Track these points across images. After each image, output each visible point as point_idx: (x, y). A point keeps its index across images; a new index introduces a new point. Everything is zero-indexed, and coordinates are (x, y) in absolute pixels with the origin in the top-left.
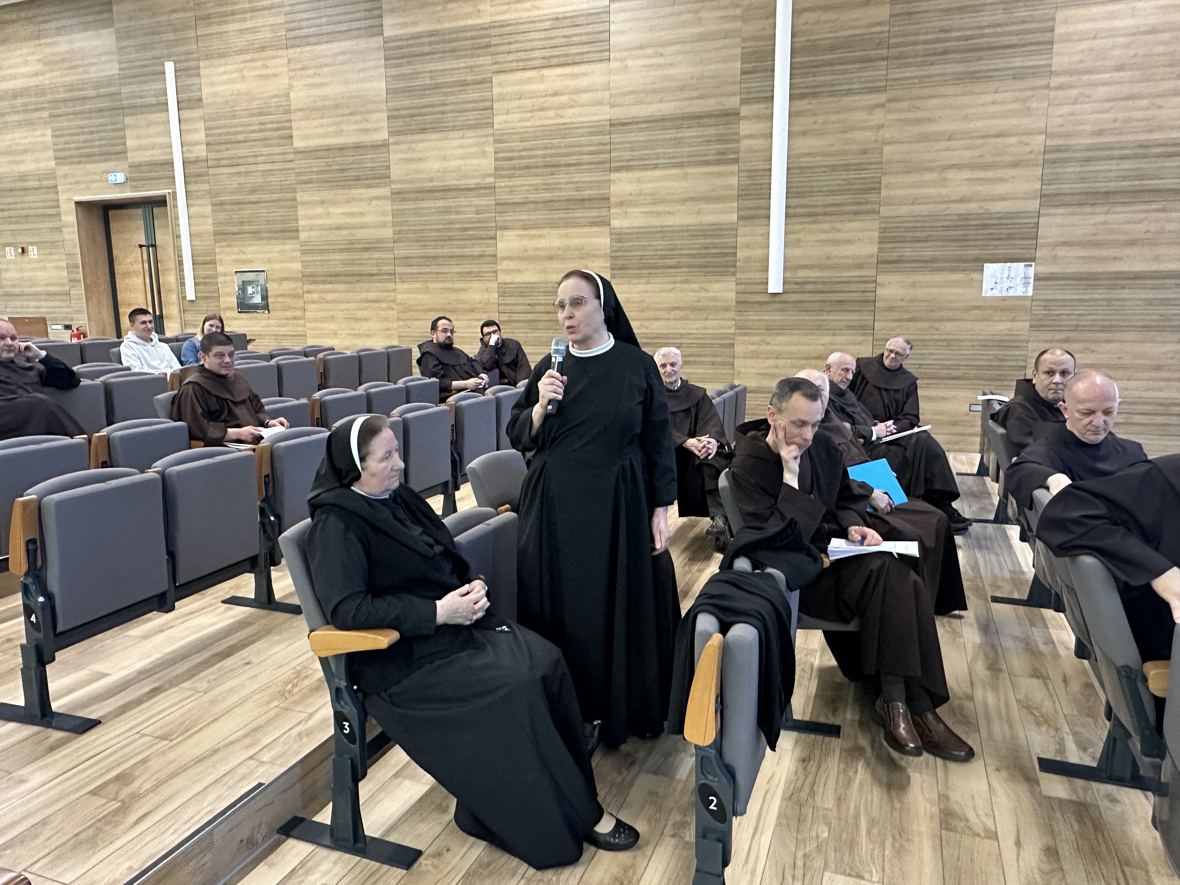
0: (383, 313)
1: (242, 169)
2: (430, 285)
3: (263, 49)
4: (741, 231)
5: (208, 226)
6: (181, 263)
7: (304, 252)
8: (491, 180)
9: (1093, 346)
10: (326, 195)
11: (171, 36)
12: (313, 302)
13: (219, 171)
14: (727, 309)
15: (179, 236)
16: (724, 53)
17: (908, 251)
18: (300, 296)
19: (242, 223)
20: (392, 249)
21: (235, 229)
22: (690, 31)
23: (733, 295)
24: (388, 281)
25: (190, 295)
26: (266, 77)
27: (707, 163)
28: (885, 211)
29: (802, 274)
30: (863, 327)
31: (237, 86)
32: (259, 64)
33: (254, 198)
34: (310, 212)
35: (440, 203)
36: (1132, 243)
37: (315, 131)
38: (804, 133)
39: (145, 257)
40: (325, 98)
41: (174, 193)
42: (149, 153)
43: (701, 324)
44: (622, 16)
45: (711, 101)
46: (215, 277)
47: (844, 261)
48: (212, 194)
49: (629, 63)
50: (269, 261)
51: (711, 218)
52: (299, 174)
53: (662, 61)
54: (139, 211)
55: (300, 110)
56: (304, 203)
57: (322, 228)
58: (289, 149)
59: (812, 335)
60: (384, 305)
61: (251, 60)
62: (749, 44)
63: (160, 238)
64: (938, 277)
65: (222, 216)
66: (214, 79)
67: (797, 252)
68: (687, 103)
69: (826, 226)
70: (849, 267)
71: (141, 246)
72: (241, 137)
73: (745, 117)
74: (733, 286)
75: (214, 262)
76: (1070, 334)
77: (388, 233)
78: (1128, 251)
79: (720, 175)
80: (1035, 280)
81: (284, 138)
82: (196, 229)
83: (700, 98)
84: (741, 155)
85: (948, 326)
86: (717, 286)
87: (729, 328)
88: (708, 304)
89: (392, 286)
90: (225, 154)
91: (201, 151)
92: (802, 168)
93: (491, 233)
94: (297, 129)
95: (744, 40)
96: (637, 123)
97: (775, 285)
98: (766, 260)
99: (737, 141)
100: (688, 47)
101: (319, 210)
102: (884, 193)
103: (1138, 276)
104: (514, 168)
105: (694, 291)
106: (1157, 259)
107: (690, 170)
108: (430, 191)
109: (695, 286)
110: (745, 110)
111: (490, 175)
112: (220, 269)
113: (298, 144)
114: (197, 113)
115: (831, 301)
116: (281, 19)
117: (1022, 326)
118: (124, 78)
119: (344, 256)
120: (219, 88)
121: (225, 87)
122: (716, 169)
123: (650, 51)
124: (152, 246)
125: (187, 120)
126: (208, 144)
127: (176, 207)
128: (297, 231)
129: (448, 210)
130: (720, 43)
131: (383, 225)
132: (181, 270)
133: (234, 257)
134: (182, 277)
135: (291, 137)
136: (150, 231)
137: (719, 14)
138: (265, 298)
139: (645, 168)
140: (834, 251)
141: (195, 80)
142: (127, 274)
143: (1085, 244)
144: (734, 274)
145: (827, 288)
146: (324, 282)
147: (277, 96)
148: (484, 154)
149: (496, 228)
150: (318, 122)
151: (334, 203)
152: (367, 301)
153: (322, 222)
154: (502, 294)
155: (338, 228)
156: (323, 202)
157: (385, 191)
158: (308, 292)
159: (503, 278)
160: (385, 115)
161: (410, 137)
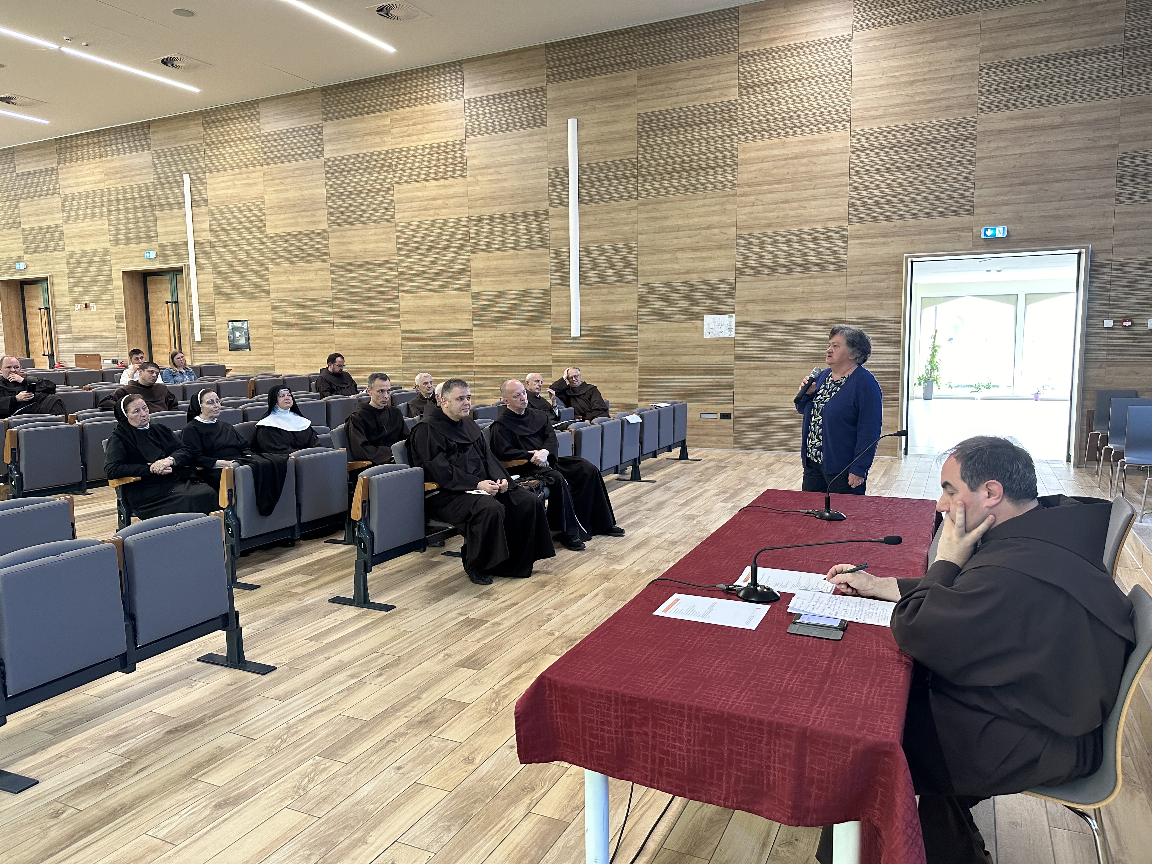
1: (233, 249)
3: (247, 166)
4: (553, 294)
5: (210, 288)
6: (192, 315)
7: (274, 308)
8: (394, 258)
9: (775, 372)
10: (287, 267)
11: (188, 157)
12: (279, 343)
13: (217, 250)
14: (546, 348)
15: (190, 296)
16: (536, 172)
17: (658, 307)
18: (270, 339)
19: (233, 287)
20: (332, 305)
21: (229, 291)
22: (515, 157)
23: (550, 338)
24: (329, 328)
25: (198, 338)
26: (249, 185)
27: (530, 247)
28: (641, 280)
29: (592, 323)
30: (632, 360)
31: (230, 191)
32: (244, 176)
33: (241, 269)
34: (277, 279)
35: (362, 274)
36: (794, 300)
37: (280, 222)
38: (589, 227)
39: (170, 311)
40: (287, 199)
41: (188, 265)
42: (173, 237)
43: (531, 358)
44: (474, 146)
45: (531, 205)
46: (214, 325)
47: (617, 314)
48: (213, 266)
49: (479, 178)
50: (251, 314)
51: (534, 285)
52: (270, 252)
53: (499, 177)
54: (167, 277)
55: (271, 207)
56: (273, 273)
57: (285, 290)
58: (264, 235)
59: (600, 365)
61: (240, 174)
62: (553, 166)
63: (182, 297)
64: (676, 325)
65: (219, 282)
66: (216, 186)
67: (589, 308)
68: (516, 206)
69: (605, 290)
70: (621, 319)
71: (167, 303)
72: (232, 226)
73: (552, 216)
74: (550, 332)
75: (213, 315)
76: (759, 364)
77: (328, 294)
78: (792, 306)
79: (539, 255)
80: (736, 326)
81: (261, 227)
82: (202, 291)
83: (524, 202)
84: (551, 242)
85: (684, 359)
86: (540, 332)
87: (548, 361)
88: (534, 345)
89: (332, 332)
90: (222, 238)
91: (206, 236)
92: (589, 251)
93: (396, 295)
94: (269, 221)
95: (550, 163)
96: (486, 219)
97: (575, 332)
98: (569, 314)
99: (548, 232)
100: (515, 168)
101: (283, 278)
102: (640, 268)
103: (800, 323)
104: (409, 250)
105: (525, 336)
106: (810, 311)
107: (520, 252)
108: (356, 265)
109: (526, 332)
110: (552, 211)
111: (393, 255)
112: (218, 319)
113: (270, 231)
114: (204, 209)
115: (611, 342)
116: (259, 146)
117: (730, 358)
118: (157, 185)
119: (300, 310)
120: (219, 192)
121: (222, 192)
122: (535, 251)
123: (492, 170)
124: (175, 302)
125: (198, 214)
126: (211, 231)
127: (189, 275)
128: (269, 292)
129: (370, 278)
130: (535, 165)
131: (325, 288)
132: (192, 320)
133: (228, 311)
134: (193, 326)
135: (265, 226)
136: (175, 292)
137: (535, 145)
138: (248, 339)
139: (490, 250)
140: (611, 307)
141: (203, 187)
142: (158, 322)
143: (765, 301)
144: (550, 324)
145: (608, 333)
146: (287, 329)
147: (255, 198)
148: (389, 240)
149: (399, 291)
150: (282, 216)
151: (293, 273)
152: (316, 342)
153: (285, 286)
154: (404, 337)
155: (296, 290)
156: (286, 272)
157: (326, 264)
158: (276, 336)
159: (404, 326)
160: (326, 212)
161: (342, 227)
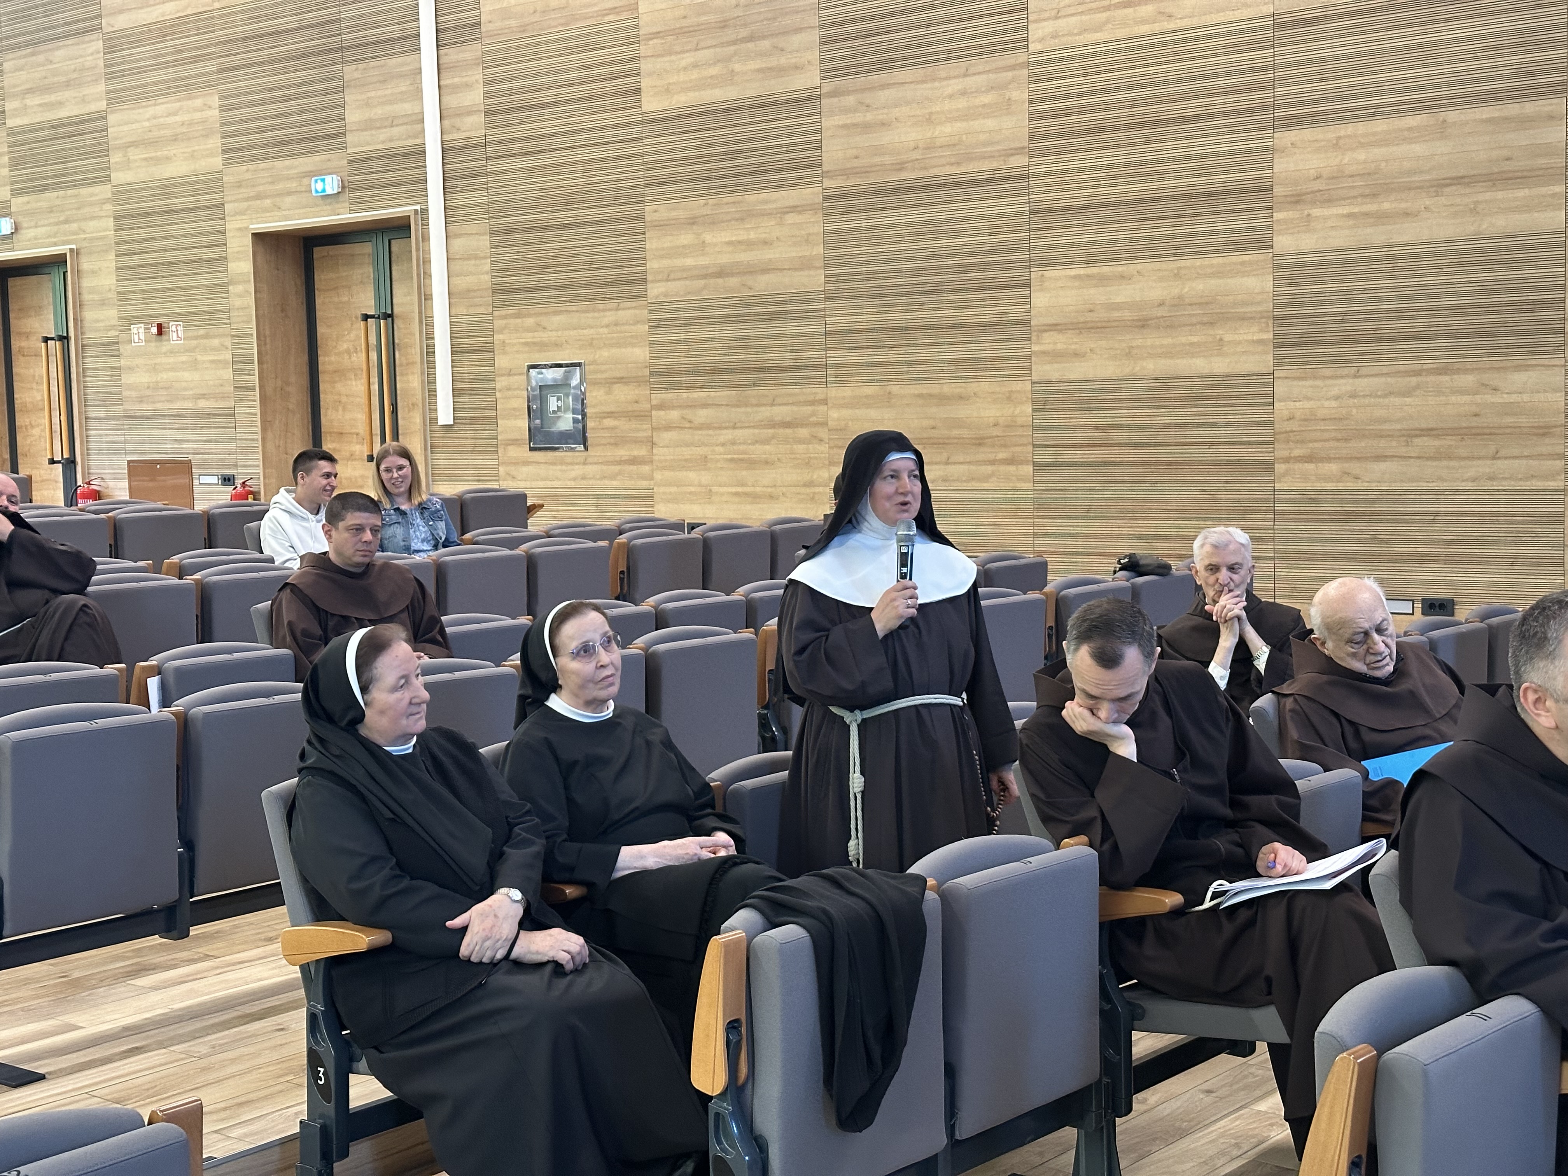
0: (800, 448)
1: (546, 160)
2: (895, 389)
5: (483, 275)
6: (431, 351)
7: (657, 325)
8: (1023, 160)
10: (697, 206)
12: (668, 428)
13: (504, 165)
14: (1544, 432)
15: (429, 298)
18: (642, 416)
19: (544, 268)
20: (822, 315)
21: (532, 281)
23: (1559, 400)
24: (812, 381)
25: (446, 414)
27: (1492, 97)
33: (570, 216)
34: (669, 242)
35: (916, 216)
37: (683, 76)
39: (373, 340)
40: (704, 8)
41: (425, 212)
42: (384, 134)
43: (1483, 467)
46: (490, 377)
48: (494, 210)
50: (588, 343)
51: (1503, 223)
52: (648, 166)
54: (367, 248)
55: (657, 35)
56: (658, 226)
57: (689, 274)
58: (633, 115)
60: (803, 432)
65: (508, 256)
71: (366, 317)
74: (1558, 377)
75: (489, 349)
77: (815, 280)
79: (1523, 121)
82: (462, 283)
86: (1519, 378)
88: (1498, 420)
89: (819, 391)
91: (475, 127)
93: (1018, 274)
94: (650, 74)
101: (685, 238)
104: (1067, 134)
105: (1463, 392)
107: (1453, 116)
108: (898, 190)
109: (1467, 380)
111: (1018, 151)
112: (501, 361)
113: (651, 104)
114: (472, 52)
119: (730, 331)
122: (1513, 109)
124: (386, 316)
125: (452, 67)
126: (487, 113)
127: (426, 238)
128: (644, 281)
129: (933, 229)
131: (805, 264)
132: (432, 365)
133: (528, 336)
134: (432, 379)
135: (638, 91)
136: (385, 285)
138: (580, 419)
144: (1559, 350)
146: (690, 387)
147: (613, 10)
148: (1007, 107)
149: (1030, 264)
151: (713, 222)
152: (773, 424)
153: (689, 262)
154: (1041, 405)
155: (721, 273)
156: (692, 222)
157: (811, 194)
158: (661, 407)
159: (1042, 370)
160: (814, 36)
161: (861, 80)
